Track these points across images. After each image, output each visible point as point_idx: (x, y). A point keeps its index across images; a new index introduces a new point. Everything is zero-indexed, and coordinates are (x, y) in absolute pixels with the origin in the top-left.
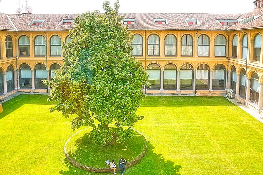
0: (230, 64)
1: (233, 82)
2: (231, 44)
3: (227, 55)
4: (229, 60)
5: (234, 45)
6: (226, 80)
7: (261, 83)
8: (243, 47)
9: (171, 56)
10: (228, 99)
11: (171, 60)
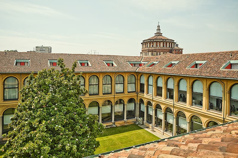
0: (138, 97)
1: (141, 111)
2: (139, 81)
3: (136, 91)
4: (138, 95)
5: (141, 82)
6: (136, 110)
7: (163, 113)
8: (148, 85)
9: (94, 94)
10: (139, 126)
11: (94, 98)
